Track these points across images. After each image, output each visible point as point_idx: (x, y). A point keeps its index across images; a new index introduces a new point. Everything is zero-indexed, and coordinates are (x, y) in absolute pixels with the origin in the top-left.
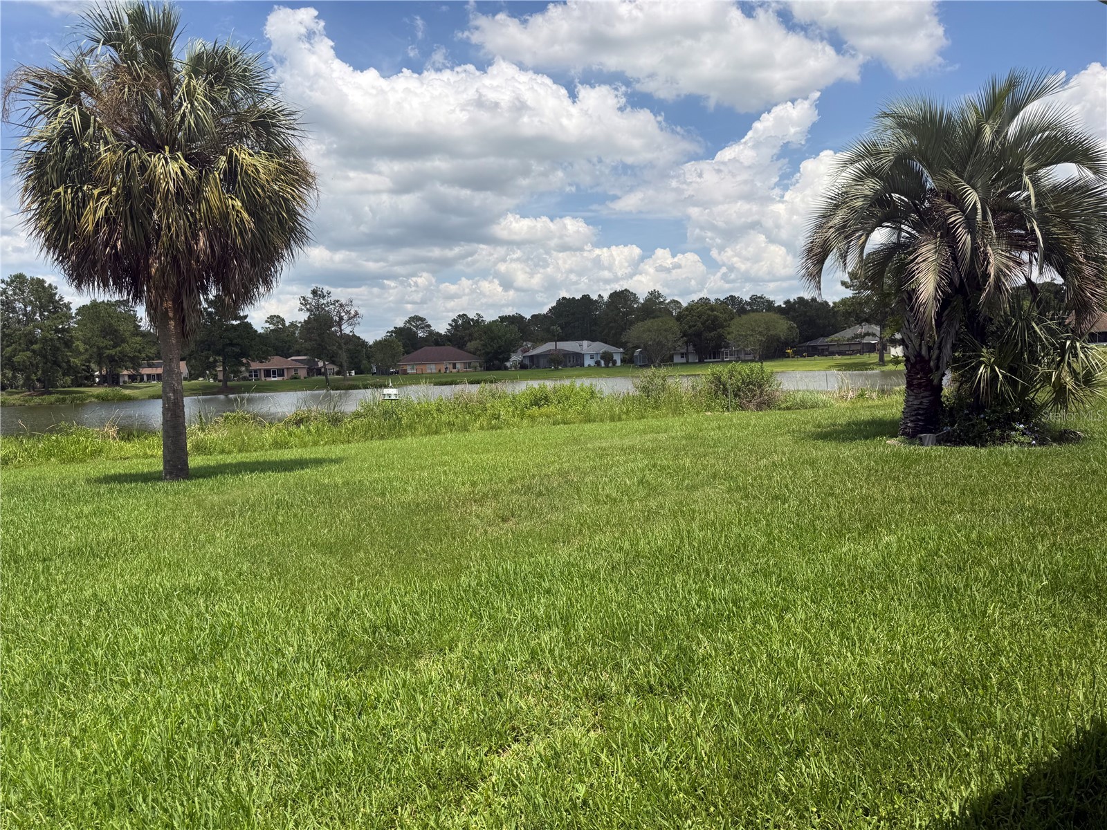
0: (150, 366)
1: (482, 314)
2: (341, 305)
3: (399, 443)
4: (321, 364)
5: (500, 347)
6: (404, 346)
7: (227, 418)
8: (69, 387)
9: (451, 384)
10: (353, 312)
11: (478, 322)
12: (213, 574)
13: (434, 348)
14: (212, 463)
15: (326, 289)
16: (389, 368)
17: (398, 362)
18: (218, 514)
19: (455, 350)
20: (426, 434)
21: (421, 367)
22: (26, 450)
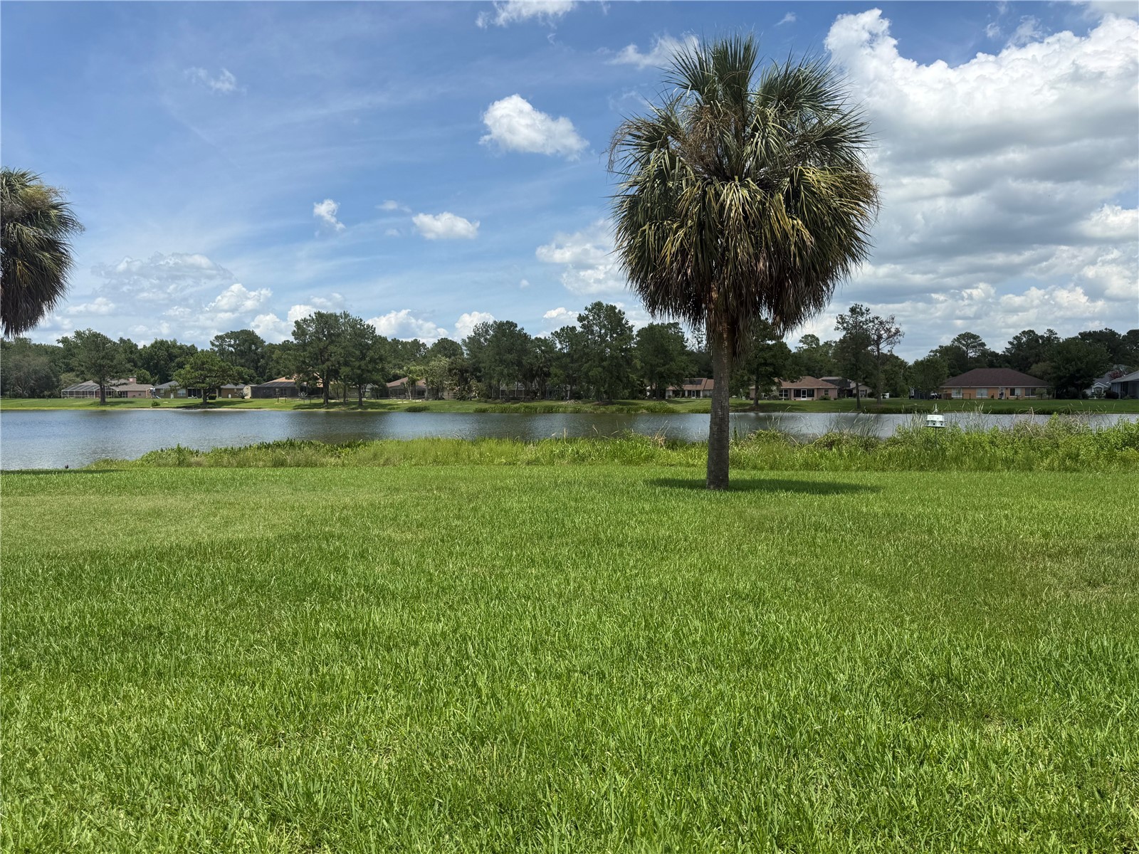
0: (691, 383)
1: (1055, 330)
2: (881, 323)
3: (941, 476)
4: (853, 385)
5: (1078, 371)
6: (950, 367)
7: (760, 435)
8: (627, 399)
9: (1010, 412)
10: (893, 330)
11: (1050, 340)
12: (759, 584)
13: (988, 370)
14: (748, 478)
15: (865, 305)
16: (929, 391)
17: (942, 384)
18: (758, 527)
19: (1015, 373)
20: (976, 470)
21: (971, 391)
22: (597, 450)
